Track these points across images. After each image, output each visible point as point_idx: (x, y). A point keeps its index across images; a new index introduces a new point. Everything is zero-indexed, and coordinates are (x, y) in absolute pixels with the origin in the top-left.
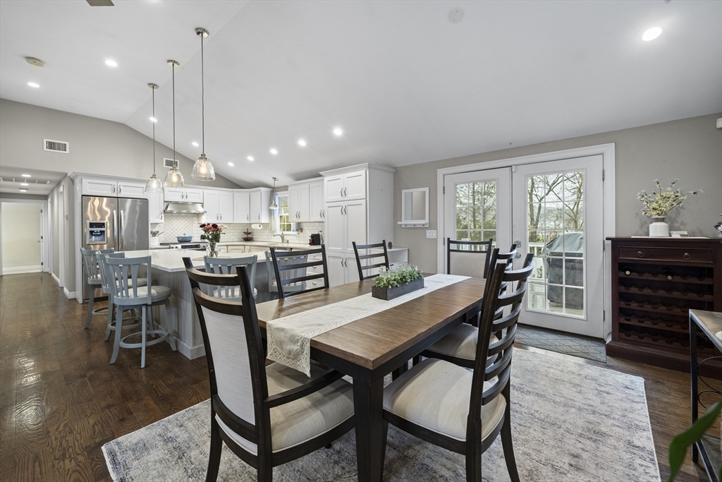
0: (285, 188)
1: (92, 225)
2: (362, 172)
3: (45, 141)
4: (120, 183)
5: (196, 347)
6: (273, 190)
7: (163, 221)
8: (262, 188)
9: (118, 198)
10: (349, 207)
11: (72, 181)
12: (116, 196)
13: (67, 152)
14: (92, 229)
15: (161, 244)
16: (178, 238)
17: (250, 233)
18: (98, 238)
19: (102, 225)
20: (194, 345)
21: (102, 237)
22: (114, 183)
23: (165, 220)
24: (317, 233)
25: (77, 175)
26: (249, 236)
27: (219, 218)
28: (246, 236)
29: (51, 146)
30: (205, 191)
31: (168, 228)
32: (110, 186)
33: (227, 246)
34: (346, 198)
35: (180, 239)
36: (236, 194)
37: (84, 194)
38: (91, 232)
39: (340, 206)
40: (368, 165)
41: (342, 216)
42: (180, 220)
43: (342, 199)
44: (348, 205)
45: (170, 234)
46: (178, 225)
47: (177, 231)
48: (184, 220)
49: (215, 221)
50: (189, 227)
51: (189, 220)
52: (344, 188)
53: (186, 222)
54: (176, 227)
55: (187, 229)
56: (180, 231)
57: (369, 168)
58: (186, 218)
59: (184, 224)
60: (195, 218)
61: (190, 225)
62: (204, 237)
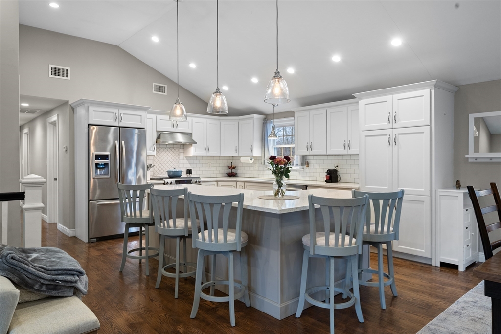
0: (290, 114)
1: (98, 157)
2: (425, 92)
3: (50, 66)
4: (122, 111)
6: (267, 118)
7: (154, 153)
8: (256, 116)
9: (120, 127)
10: (400, 136)
11: (73, 109)
12: (117, 125)
13: (69, 78)
14: (97, 161)
15: (152, 179)
16: (169, 172)
17: (234, 168)
18: (102, 171)
19: (105, 157)
20: (282, 302)
21: (106, 169)
22: (115, 111)
23: (157, 152)
24: (332, 168)
25: (81, 103)
26: (233, 171)
27: (207, 150)
28: (230, 171)
29: (56, 72)
30: (193, 118)
31: (156, 161)
32: (112, 114)
33: (217, 181)
34: (395, 125)
35: (171, 173)
36: (223, 123)
37: (90, 122)
38: (97, 164)
39: (386, 135)
40: (435, 83)
41: (391, 147)
42: (167, 152)
43: (390, 126)
44: (399, 134)
45: (158, 167)
46: (166, 158)
47: (164, 165)
48: (171, 152)
49: (203, 153)
50: (175, 160)
51: (175, 152)
52: (394, 112)
53: (173, 154)
54: (164, 161)
55: (173, 162)
56: (168, 165)
57: (436, 86)
58: (173, 150)
59: (171, 156)
60: (181, 151)
61: (177, 158)
62: (189, 172)
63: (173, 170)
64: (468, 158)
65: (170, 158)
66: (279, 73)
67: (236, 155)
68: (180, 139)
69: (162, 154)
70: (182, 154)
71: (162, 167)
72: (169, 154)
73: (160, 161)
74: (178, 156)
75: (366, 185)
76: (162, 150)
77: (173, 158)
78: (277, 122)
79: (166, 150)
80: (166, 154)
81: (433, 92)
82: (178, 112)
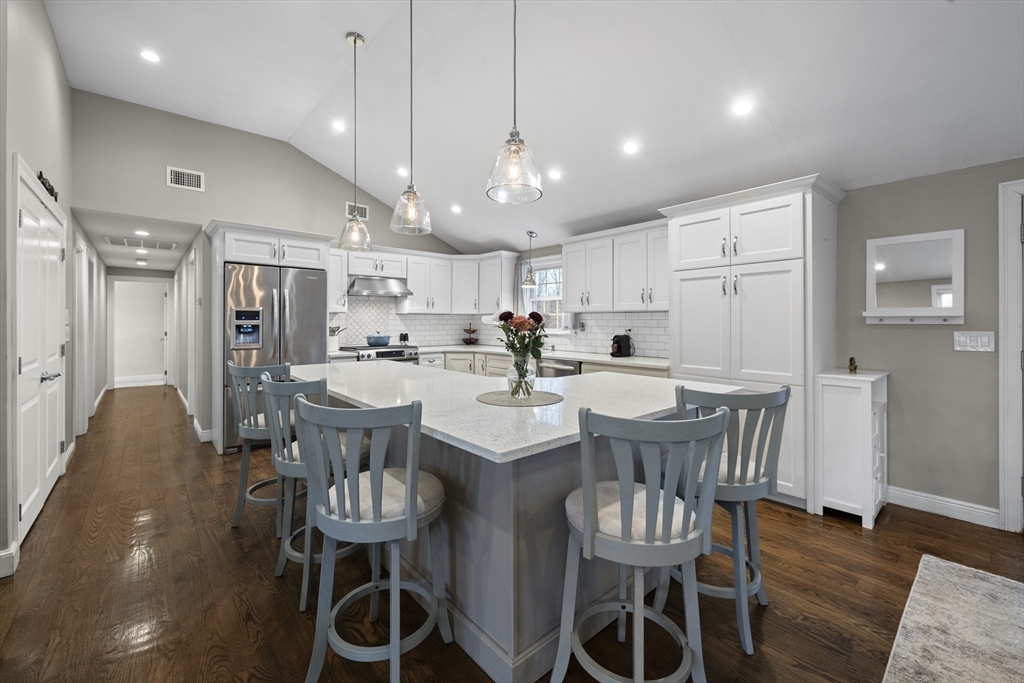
0: (556, 249)
1: (240, 315)
2: (795, 199)
3: (169, 169)
4: (285, 242)
5: (522, 658)
6: (521, 257)
7: (345, 309)
8: (504, 253)
9: (280, 267)
10: (744, 278)
11: (209, 239)
12: (277, 264)
13: (202, 189)
14: (240, 322)
15: (342, 349)
16: (369, 338)
17: (474, 331)
18: (249, 338)
19: (254, 315)
20: (518, 652)
21: (254, 336)
22: (274, 241)
23: (350, 304)
24: (622, 332)
25: (216, 226)
26: (473, 336)
27: (431, 304)
28: (467, 336)
29: (178, 178)
30: (409, 257)
31: (351, 321)
32: (268, 247)
33: (444, 353)
34: (735, 260)
35: (372, 341)
36: (456, 264)
37: (228, 259)
38: (239, 327)
39: (719, 277)
40: (813, 181)
41: (727, 298)
42: (369, 308)
43: (726, 261)
44: (742, 275)
45: (354, 331)
46: (367, 317)
47: (364, 327)
48: (376, 308)
49: (424, 309)
50: (382, 320)
51: (382, 308)
52: (733, 237)
53: (378, 311)
54: (364, 320)
55: (379, 324)
56: (370, 327)
57: (815, 187)
58: (378, 305)
59: (376, 314)
60: (392, 305)
61: (384, 317)
62: (404, 337)
63: (376, 335)
64: (865, 317)
65: (373, 317)
66: (518, 134)
67: (475, 312)
68: (395, 288)
69: (360, 311)
70: (394, 311)
71: (360, 330)
72: (373, 311)
73: (357, 321)
74: (387, 314)
75: (681, 363)
76: (361, 305)
77: (379, 317)
78: (535, 262)
79: (367, 304)
80: (367, 311)
81: (809, 197)
82: (355, 236)
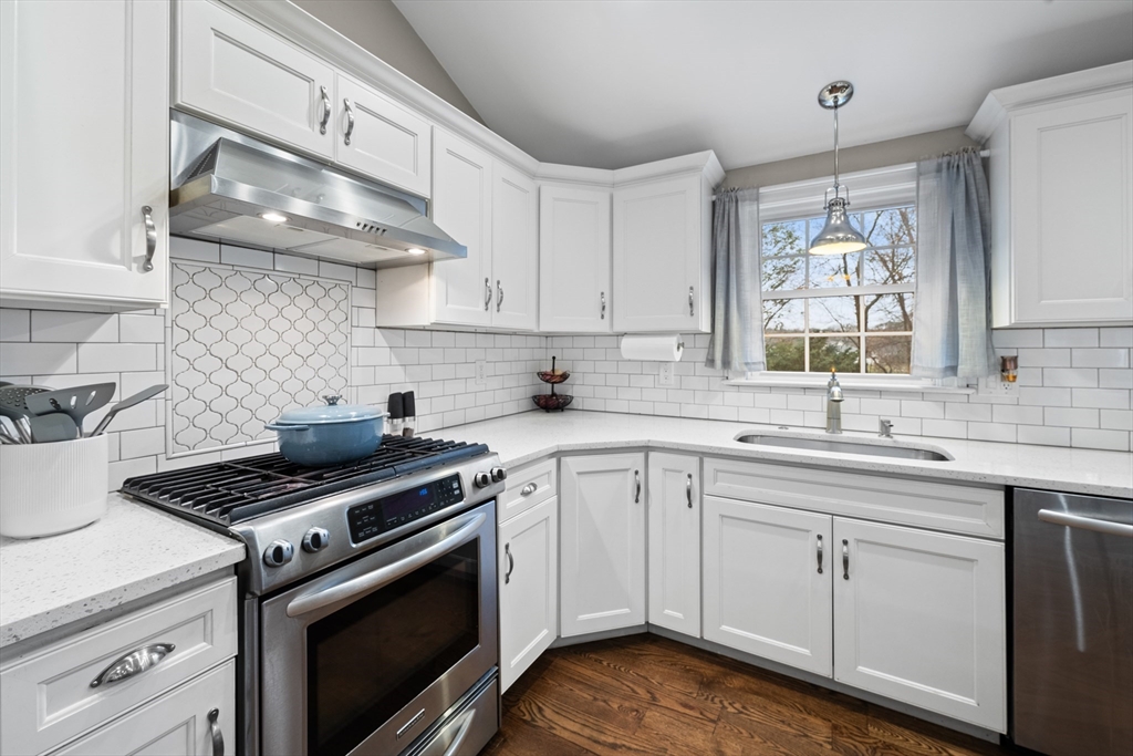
26: (559, 389)
27: (494, 302)
28: (547, 389)
31: (186, 349)
35: (308, 440)
45: (207, 392)
46: (267, 337)
47: (253, 376)
48: (304, 302)
49: (475, 315)
50: (327, 349)
51: (328, 304)
53: (316, 314)
54: (254, 349)
55: (315, 361)
58: (315, 291)
59: (304, 325)
60: (362, 297)
61: (337, 338)
62: (402, 405)
63: (326, 415)
65: (293, 337)
67: (602, 327)
69: (239, 309)
70: (368, 318)
71: (239, 390)
72: (292, 312)
73: (223, 349)
74: (344, 327)
76: (238, 283)
77: (316, 337)
80: (267, 311)
